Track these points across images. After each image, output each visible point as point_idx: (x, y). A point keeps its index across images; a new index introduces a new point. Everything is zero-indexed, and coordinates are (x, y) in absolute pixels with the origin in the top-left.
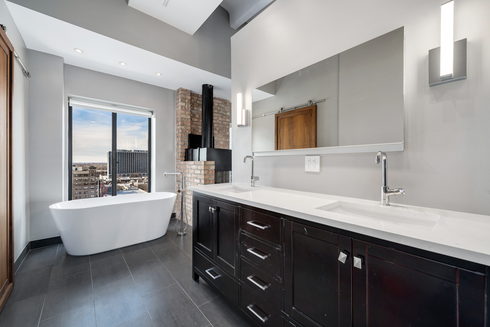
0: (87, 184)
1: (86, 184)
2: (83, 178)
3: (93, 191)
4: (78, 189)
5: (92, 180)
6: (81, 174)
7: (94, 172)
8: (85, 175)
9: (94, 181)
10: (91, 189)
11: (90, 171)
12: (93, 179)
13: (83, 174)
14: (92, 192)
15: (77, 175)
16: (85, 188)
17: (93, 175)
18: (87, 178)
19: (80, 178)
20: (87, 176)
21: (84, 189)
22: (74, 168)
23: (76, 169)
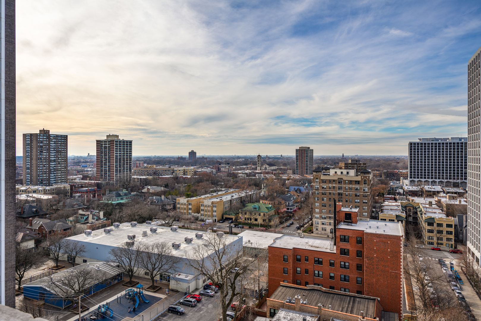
0: (358, 196)
1: (358, 195)
2: (354, 186)
3: (366, 207)
4: (348, 201)
5: (364, 190)
6: (351, 181)
7: (367, 179)
8: (358, 182)
9: (367, 192)
10: (364, 203)
11: (362, 177)
12: (366, 188)
13: (353, 181)
14: (364, 207)
15: (347, 182)
16: (356, 201)
17: (366, 184)
18: (358, 186)
19: (351, 186)
20: (359, 184)
21: (356, 202)
22: (345, 172)
23: (348, 173)
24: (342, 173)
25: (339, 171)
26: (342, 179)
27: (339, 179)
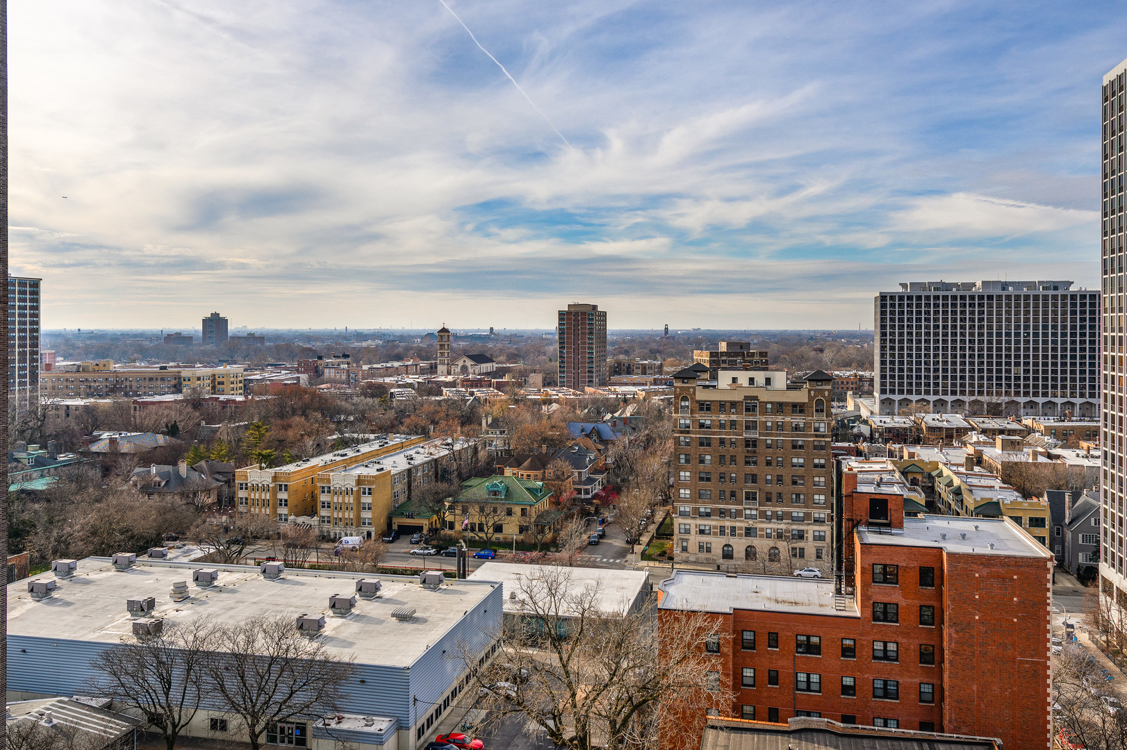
0: (801, 447)
1: (800, 443)
2: (788, 419)
3: (822, 479)
4: (774, 464)
5: (817, 430)
6: (781, 404)
7: (824, 397)
8: (798, 408)
9: (823, 436)
10: (816, 466)
11: (812, 393)
12: (822, 425)
13: (787, 404)
14: (816, 479)
15: (769, 406)
16: (795, 460)
17: (822, 411)
18: (799, 420)
19: (779, 419)
20: (801, 411)
21: (794, 466)
22: (760, 377)
23: (768, 381)
24: (752, 380)
25: (743, 377)
26: (756, 398)
27: (746, 398)
